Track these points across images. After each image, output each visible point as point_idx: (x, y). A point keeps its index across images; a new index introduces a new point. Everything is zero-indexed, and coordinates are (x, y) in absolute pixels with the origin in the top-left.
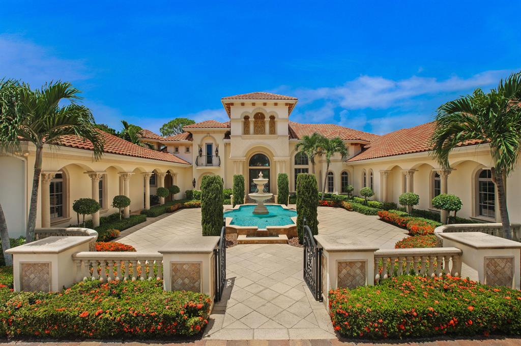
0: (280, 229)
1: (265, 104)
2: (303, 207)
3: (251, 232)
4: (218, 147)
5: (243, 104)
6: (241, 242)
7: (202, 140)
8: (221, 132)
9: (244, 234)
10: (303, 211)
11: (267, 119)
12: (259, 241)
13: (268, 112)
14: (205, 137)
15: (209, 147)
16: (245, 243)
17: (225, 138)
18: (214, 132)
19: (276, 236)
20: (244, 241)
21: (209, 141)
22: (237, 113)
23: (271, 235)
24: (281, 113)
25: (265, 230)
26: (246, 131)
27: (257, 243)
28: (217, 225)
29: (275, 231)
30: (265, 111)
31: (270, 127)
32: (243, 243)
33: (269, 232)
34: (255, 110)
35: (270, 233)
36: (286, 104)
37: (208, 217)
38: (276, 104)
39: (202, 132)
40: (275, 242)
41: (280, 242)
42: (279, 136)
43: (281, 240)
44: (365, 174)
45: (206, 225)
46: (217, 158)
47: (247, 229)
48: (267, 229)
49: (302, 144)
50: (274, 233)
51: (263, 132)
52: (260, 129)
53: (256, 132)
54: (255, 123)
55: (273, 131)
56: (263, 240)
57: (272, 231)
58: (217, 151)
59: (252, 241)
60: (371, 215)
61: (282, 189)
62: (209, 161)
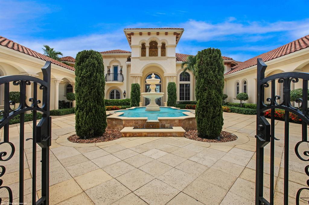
0: (174, 120)
1: (158, 34)
2: (206, 90)
3: (140, 123)
4: (122, 68)
5: (141, 34)
6: (125, 135)
7: (111, 63)
8: (124, 57)
9: (131, 126)
10: (206, 94)
11: (160, 45)
12: (148, 133)
13: (160, 40)
14: (112, 61)
15: (116, 68)
16: (130, 136)
17: (127, 61)
18: (119, 57)
19: (170, 128)
20: (129, 133)
21: (116, 64)
22: (137, 41)
23: (164, 127)
24: (170, 40)
25: (157, 121)
26: (143, 54)
27: (145, 136)
28: (94, 112)
29: (168, 121)
30: (158, 39)
31: (162, 51)
32: (128, 135)
33: (160, 124)
34: (150, 38)
35: (162, 125)
36: (175, 33)
37: (81, 102)
38: (166, 34)
39: (110, 57)
40: (169, 135)
41: (174, 134)
42: (168, 58)
43: (176, 133)
44: (238, 84)
45: (79, 112)
46: (121, 76)
47: (135, 120)
48: (159, 120)
49: (186, 63)
50: (167, 125)
51: (156, 55)
52: (154, 53)
53: (151, 55)
54: (150, 48)
55: (163, 54)
56: (153, 133)
57: (164, 123)
58: (121, 71)
59: (139, 133)
60: (250, 114)
61: (172, 94)
62: (115, 79)
